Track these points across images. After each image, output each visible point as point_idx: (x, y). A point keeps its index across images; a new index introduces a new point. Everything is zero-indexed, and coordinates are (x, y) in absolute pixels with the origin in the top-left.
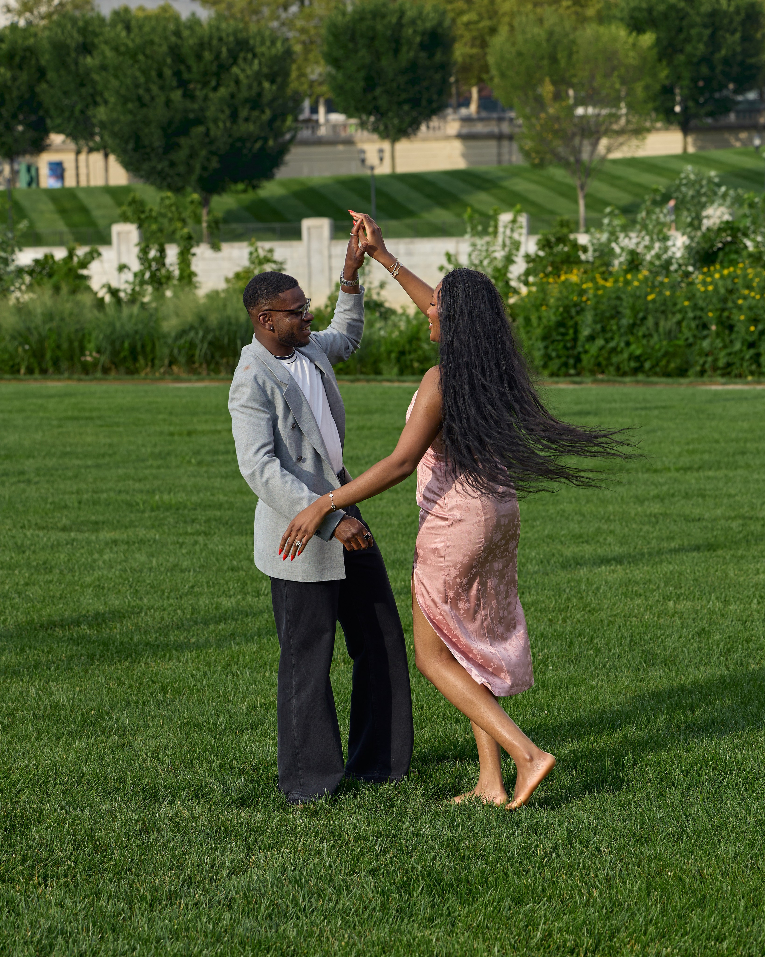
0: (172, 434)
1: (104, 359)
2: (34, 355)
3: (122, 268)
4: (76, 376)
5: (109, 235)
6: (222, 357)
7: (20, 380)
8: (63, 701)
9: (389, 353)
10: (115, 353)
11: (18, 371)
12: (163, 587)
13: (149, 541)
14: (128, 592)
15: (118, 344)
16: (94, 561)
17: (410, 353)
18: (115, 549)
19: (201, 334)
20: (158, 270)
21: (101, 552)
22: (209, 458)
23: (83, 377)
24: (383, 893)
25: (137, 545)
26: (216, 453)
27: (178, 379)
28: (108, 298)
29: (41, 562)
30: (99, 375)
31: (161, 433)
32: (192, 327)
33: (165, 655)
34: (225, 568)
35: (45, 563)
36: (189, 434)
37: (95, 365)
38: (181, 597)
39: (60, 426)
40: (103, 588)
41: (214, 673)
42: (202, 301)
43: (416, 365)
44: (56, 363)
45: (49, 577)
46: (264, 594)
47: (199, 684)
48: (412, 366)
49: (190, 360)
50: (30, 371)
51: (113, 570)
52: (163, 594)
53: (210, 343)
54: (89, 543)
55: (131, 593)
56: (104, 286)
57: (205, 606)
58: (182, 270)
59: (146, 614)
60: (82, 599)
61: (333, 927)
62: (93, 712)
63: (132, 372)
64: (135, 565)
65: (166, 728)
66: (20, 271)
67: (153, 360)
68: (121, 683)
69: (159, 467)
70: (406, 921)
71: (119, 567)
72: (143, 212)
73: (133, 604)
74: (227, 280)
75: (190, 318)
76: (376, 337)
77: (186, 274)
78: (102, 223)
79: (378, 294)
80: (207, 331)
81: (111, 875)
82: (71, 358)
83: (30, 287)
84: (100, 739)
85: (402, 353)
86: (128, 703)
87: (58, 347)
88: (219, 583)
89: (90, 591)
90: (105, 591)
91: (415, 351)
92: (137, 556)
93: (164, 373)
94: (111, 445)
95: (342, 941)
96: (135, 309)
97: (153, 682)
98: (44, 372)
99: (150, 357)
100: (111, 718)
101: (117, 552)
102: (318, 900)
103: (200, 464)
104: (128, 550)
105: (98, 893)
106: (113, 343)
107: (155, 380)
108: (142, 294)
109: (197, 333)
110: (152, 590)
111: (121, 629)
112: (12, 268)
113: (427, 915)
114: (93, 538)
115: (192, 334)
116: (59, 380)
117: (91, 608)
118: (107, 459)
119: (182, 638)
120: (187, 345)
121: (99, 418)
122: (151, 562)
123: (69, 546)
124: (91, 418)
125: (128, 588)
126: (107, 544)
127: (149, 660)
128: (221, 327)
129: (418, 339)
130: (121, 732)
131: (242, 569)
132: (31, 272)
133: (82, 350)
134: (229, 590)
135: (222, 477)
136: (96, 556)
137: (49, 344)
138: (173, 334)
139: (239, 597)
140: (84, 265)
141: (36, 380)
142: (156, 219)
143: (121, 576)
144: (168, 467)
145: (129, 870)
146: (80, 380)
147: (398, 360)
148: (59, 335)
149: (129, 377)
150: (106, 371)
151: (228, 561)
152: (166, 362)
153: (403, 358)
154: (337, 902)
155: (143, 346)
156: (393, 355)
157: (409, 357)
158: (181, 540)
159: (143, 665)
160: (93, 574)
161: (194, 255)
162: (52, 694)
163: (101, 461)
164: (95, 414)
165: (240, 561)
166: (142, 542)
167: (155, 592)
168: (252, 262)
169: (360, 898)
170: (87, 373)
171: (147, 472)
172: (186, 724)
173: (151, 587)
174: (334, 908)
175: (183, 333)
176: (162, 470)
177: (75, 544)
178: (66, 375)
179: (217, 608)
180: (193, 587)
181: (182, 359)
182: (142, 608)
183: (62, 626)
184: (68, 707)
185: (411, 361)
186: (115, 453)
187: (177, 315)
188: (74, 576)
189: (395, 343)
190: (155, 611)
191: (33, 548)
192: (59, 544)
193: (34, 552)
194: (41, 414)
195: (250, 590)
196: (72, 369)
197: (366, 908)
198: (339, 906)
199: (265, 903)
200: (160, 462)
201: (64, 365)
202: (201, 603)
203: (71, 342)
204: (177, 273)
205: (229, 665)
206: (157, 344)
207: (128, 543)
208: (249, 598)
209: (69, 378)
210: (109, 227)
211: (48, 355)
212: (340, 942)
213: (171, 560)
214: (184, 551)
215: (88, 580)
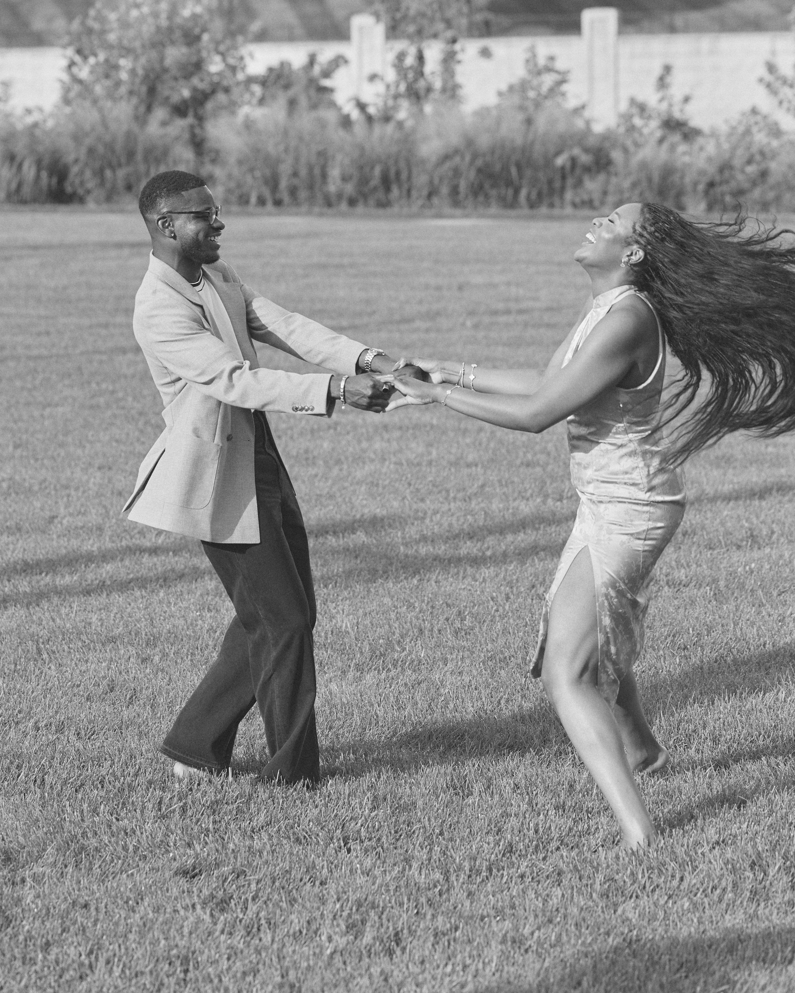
0: (439, 288)
1: (349, 189)
2: (266, 183)
3: (373, 77)
4: (317, 209)
5: (348, 29)
6: (493, 186)
7: (251, 215)
8: (346, 627)
9: (696, 184)
10: (364, 181)
11: (247, 202)
12: (448, 486)
13: (425, 426)
14: (408, 491)
15: (367, 169)
16: (364, 451)
17: (721, 183)
18: (386, 436)
19: (468, 158)
20: (416, 80)
21: (369, 439)
22: (486, 320)
23: (325, 210)
24: (734, 870)
25: (411, 431)
26: (495, 313)
27: (439, 216)
28: (355, 114)
29: (302, 451)
30: (344, 206)
31: (427, 287)
32: (456, 152)
33: (458, 573)
34: (518, 462)
35: (307, 451)
36: (460, 288)
37: (340, 196)
38: (470, 498)
39: (306, 276)
40: (377, 485)
41: (518, 596)
42: (469, 120)
43: (728, 199)
44: (293, 191)
45: (312, 471)
46: (567, 498)
47: (501, 609)
48: (723, 201)
49: (455, 191)
50: (262, 202)
51: (387, 463)
52: (448, 495)
53: (479, 171)
54: (355, 427)
55: (412, 492)
56: (350, 100)
57: (500, 511)
58: (445, 82)
59: (432, 520)
60: (354, 499)
61: (680, 909)
62: (381, 641)
63: (383, 204)
64: (412, 456)
65: (468, 661)
66: (251, 80)
67: (409, 191)
68: (411, 606)
69: (427, 331)
70: (762, 905)
71: (393, 459)
72: (398, 10)
73: (415, 506)
74: (500, 94)
75: (455, 140)
76: (679, 164)
77: (450, 85)
78: (339, 14)
79: (682, 111)
80: (475, 156)
81: (421, 839)
82: (311, 187)
83: (262, 102)
84: (392, 673)
85: (711, 185)
86: (421, 631)
87: (295, 174)
88: (513, 482)
89: (363, 488)
90: (380, 489)
91: (727, 182)
92: (413, 445)
93: (423, 206)
94: (368, 302)
95: (691, 926)
96: (390, 128)
97: (448, 605)
98: (278, 203)
99: (406, 186)
100: (404, 649)
101: (389, 441)
102: (659, 876)
103: (476, 326)
104: (401, 437)
105: (407, 861)
106: (361, 168)
107: (412, 216)
108: (395, 108)
109: (463, 158)
110: (435, 489)
111: (403, 538)
112: (240, 76)
113: (786, 899)
114: (360, 421)
115: (457, 159)
116: (297, 214)
117: (366, 511)
118: (365, 320)
119: (475, 550)
120: (450, 174)
121: (352, 265)
122: (430, 453)
123: (332, 431)
124: (340, 266)
125: (406, 486)
126: (376, 429)
127: (440, 577)
128: (493, 152)
129: (731, 168)
130: (416, 666)
131: (538, 464)
132: (263, 82)
133: (324, 176)
134: (526, 491)
135: (504, 345)
136: (365, 445)
137: (285, 169)
138: (434, 159)
139: (539, 500)
140: (327, 74)
141: (269, 214)
142: (414, 20)
143: (397, 470)
144: (438, 330)
145: (441, 833)
146: (321, 215)
147: (706, 193)
148: (297, 159)
149: (381, 211)
150: (352, 202)
151: (521, 454)
152: (425, 192)
153: (712, 192)
154: (682, 879)
155: (398, 174)
156: (701, 187)
157: (718, 190)
158: (462, 426)
159: (433, 584)
160: (363, 468)
161: (459, 62)
162: (332, 617)
163: (357, 322)
164: (346, 261)
165: (535, 454)
166: (416, 427)
167: (440, 492)
168: (530, 72)
169: (709, 876)
170: (329, 204)
171: (415, 337)
172: (491, 658)
173: (434, 485)
174: (678, 887)
175: (446, 157)
176: (433, 335)
177: (339, 428)
178: (304, 208)
179: (514, 514)
180: (483, 486)
181: (445, 190)
182: (425, 513)
183: (335, 533)
184: (352, 634)
185: (723, 195)
186: (374, 312)
187: (439, 135)
188: (341, 470)
189: (702, 173)
190: (442, 516)
191: (289, 432)
192: (319, 429)
193: (292, 438)
194: (283, 261)
195: (550, 491)
196: (311, 200)
197: (714, 888)
198: (685, 884)
199: (600, 877)
200: (428, 324)
201: (303, 194)
202: (494, 506)
203: (311, 169)
204: (438, 84)
205: (533, 587)
206: (415, 171)
207: (400, 428)
208: (550, 502)
209: (309, 213)
210: (348, 19)
211: (284, 184)
212: (689, 927)
213: (454, 450)
214: (468, 440)
215: (359, 474)
